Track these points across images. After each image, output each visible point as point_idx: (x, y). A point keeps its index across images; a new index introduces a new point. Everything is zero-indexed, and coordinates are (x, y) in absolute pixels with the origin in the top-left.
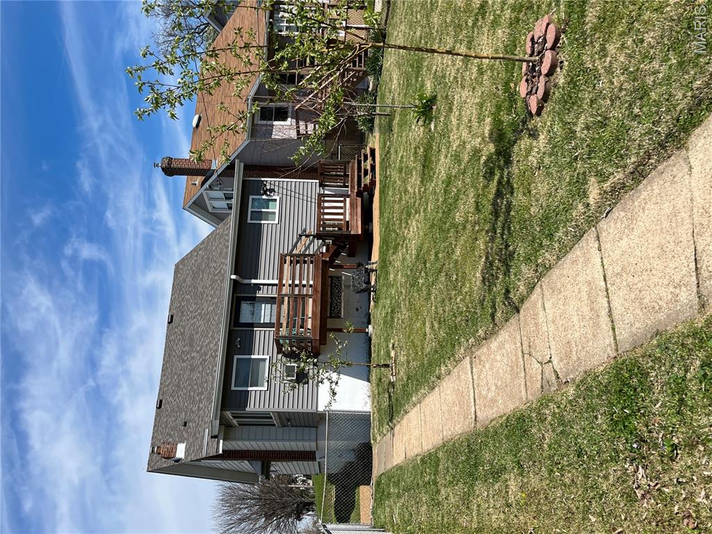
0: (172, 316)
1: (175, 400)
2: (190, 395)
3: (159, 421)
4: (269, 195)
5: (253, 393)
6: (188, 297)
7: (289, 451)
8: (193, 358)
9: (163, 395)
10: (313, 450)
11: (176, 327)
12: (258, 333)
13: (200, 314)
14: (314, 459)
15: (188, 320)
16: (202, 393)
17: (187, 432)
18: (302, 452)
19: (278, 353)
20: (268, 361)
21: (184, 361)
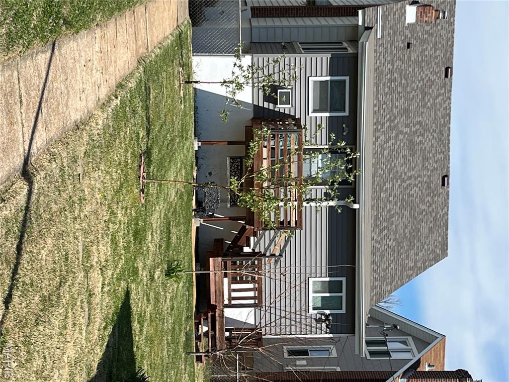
0: (443, 184)
1: (427, 75)
2: (406, 80)
3: (446, 51)
4: (322, 314)
5: (324, 73)
6: (423, 207)
7: (283, 17)
8: (407, 126)
9: (445, 84)
10: (255, 19)
11: (435, 169)
12: (324, 142)
13: (403, 181)
14: (253, 9)
15: (419, 176)
16: (390, 81)
17: (406, 37)
18: (268, 17)
19: (299, 119)
20: (311, 110)
21: (420, 123)
